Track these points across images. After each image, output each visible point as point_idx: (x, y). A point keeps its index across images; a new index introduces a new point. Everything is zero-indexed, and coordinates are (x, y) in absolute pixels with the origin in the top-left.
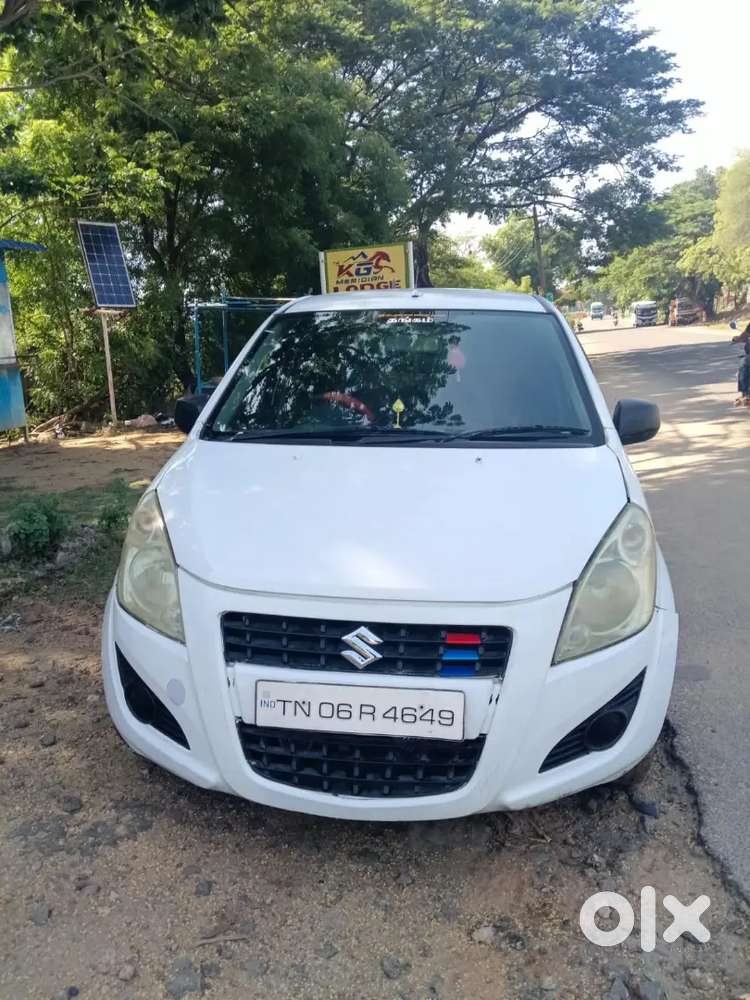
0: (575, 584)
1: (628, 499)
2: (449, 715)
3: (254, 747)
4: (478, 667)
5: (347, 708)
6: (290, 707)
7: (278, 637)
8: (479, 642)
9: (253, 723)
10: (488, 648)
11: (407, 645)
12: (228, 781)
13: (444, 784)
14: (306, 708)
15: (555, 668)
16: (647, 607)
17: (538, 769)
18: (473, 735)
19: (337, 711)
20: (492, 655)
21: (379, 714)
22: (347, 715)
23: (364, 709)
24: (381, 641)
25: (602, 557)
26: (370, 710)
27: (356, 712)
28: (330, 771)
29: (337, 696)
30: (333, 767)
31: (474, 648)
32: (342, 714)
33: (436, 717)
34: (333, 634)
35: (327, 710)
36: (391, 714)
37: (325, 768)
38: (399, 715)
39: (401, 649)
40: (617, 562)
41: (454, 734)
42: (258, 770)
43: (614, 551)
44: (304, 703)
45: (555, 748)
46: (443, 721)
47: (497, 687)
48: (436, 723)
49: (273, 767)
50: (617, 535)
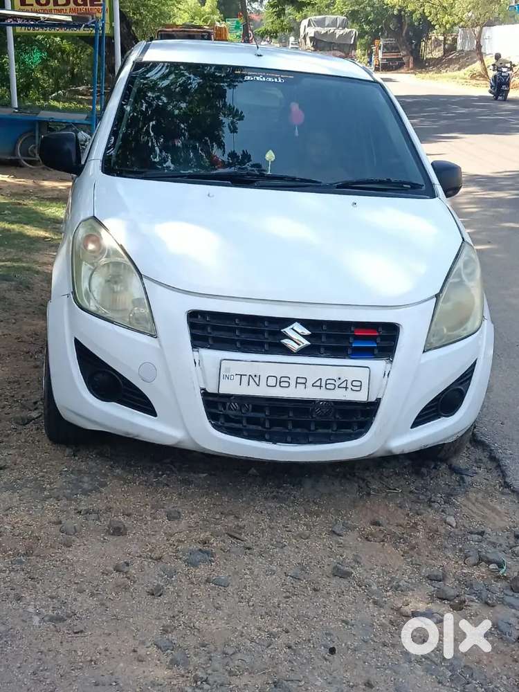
0: (437, 296)
1: (463, 238)
2: (359, 384)
3: (213, 411)
4: (376, 352)
5: (287, 379)
6: (245, 379)
7: (232, 330)
8: (377, 334)
9: (216, 392)
10: (383, 338)
11: (328, 336)
12: (193, 436)
13: (351, 434)
14: (257, 380)
15: (425, 354)
16: (479, 317)
17: (410, 425)
18: (373, 399)
19: (280, 382)
20: (385, 344)
21: (309, 384)
22: (287, 384)
23: (299, 381)
24: (310, 333)
25: (453, 278)
26: (303, 381)
27: (293, 383)
28: (272, 426)
29: (279, 371)
30: (273, 423)
31: (373, 338)
32: (282, 384)
33: (349, 386)
34: (274, 327)
35: (272, 381)
36: (318, 384)
37: (267, 425)
38: (323, 384)
39: (324, 339)
40: (461, 283)
41: (361, 397)
42: (216, 427)
43: (459, 275)
44: (255, 376)
45: (422, 411)
46: (354, 388)
47: (389, 365)
48: (349, 390)
49: (227, 425)
50: (460, 264)
